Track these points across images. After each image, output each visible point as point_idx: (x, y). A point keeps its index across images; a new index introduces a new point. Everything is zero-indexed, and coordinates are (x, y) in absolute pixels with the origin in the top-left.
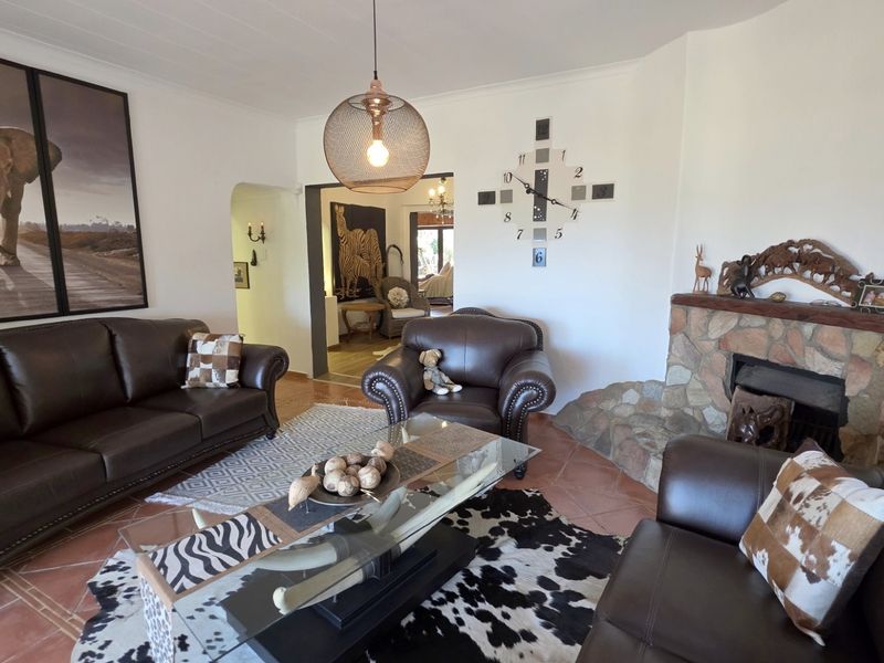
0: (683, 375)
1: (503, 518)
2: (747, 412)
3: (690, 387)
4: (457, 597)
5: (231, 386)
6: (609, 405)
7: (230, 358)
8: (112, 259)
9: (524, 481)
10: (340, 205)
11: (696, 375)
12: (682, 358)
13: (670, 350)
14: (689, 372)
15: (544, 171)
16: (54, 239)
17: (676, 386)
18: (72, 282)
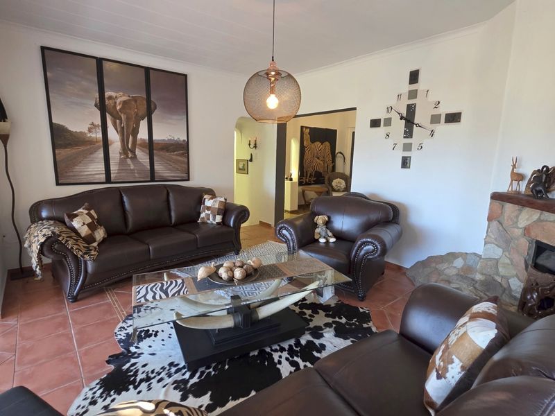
0: (497, 252)
1: (337, 319)
2: (534, 284)
3: (501, 261)
4: (285, 350)
5: (218, 224)
6: (443, 266)
7: (219, 209)
8: (174, 156)
9: (363, 303)
10: (306, 128)
11: (507, 254)
12: (496, 239)
13: (487, 232)
14: (501, 250)
15: (413, 104)
16: (151, 145)
17: (490, 259)
18: (157, 167)
